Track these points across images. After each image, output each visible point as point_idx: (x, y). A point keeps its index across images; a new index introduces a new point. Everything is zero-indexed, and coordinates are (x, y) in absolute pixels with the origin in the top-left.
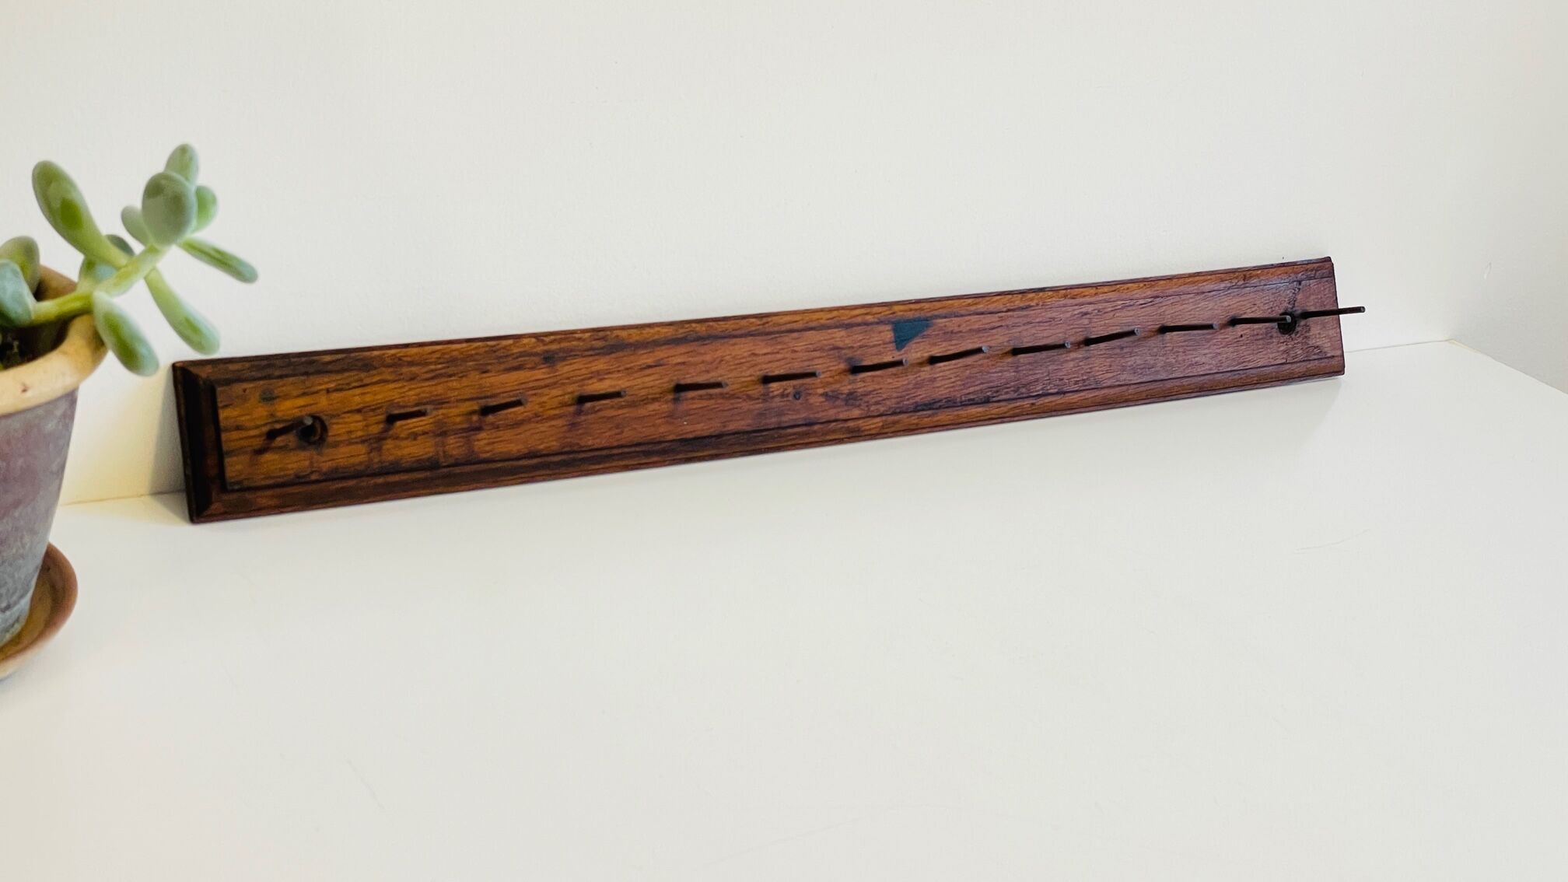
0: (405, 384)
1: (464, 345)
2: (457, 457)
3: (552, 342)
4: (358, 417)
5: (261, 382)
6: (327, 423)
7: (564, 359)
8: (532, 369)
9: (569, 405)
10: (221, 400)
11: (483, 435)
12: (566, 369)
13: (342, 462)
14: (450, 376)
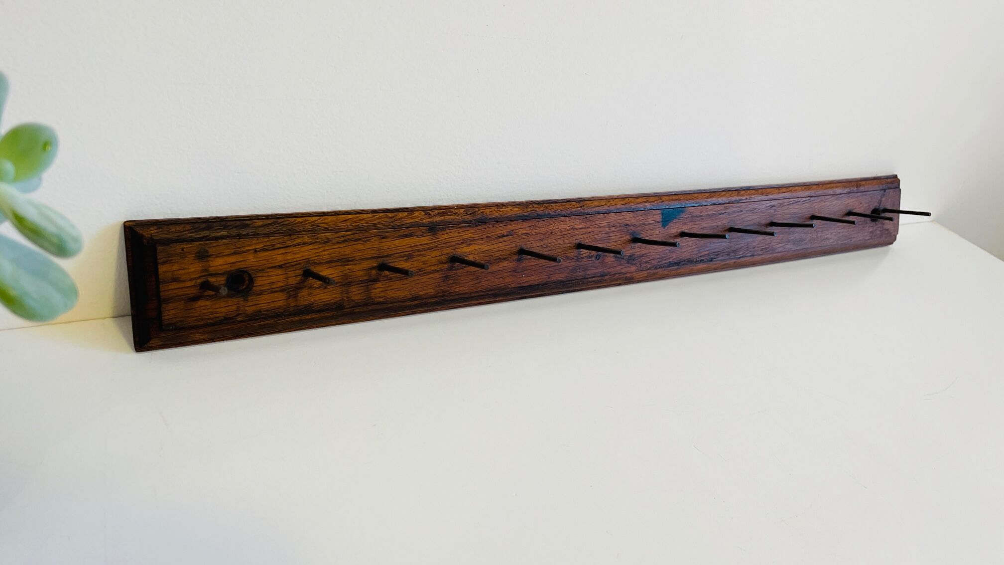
0: (321, 246)
1: (370, 215)
2: (356, 301)
3: (435, 216)
4: (280, 272)
5: (197, 243)
6: (253, 276)
7: (444, 229)
8: (419, 236)
9: (445, 263)
10: (161, 257)
11: (379, 285)
12: (445, 236)
13: (264, 307)
14: (357, 240)
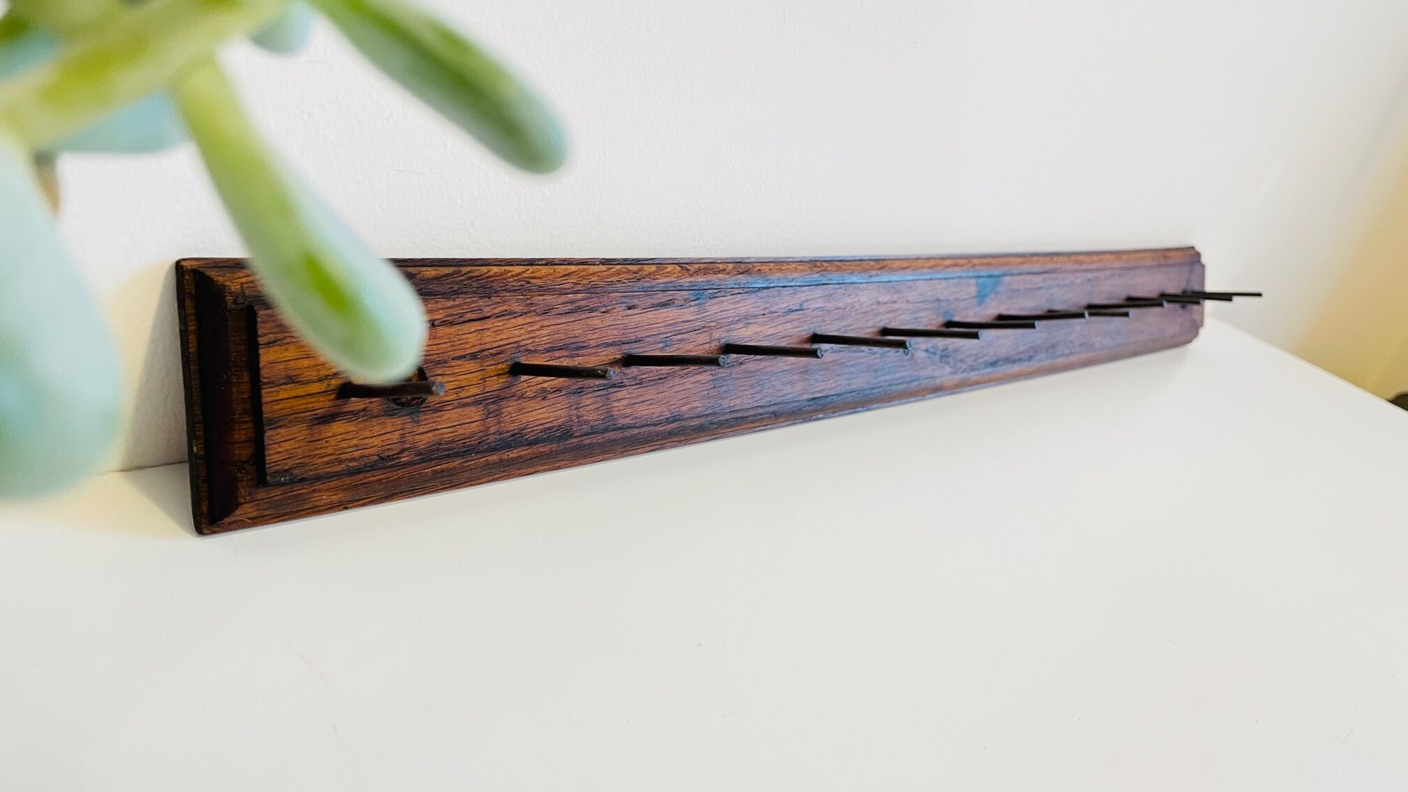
0: (537, 318)
1: (603, 268)
2: (591, 423)
3: (696, 273)
4: (472, 365)
7: (713, 296)
8: (681, 306)
10: (264, 332)
11: (623, 393)
12: (715, 308)
13: (447, 434)
14: (591, 310)
